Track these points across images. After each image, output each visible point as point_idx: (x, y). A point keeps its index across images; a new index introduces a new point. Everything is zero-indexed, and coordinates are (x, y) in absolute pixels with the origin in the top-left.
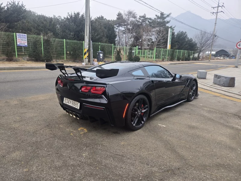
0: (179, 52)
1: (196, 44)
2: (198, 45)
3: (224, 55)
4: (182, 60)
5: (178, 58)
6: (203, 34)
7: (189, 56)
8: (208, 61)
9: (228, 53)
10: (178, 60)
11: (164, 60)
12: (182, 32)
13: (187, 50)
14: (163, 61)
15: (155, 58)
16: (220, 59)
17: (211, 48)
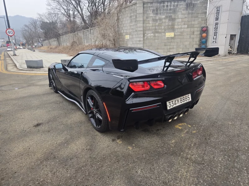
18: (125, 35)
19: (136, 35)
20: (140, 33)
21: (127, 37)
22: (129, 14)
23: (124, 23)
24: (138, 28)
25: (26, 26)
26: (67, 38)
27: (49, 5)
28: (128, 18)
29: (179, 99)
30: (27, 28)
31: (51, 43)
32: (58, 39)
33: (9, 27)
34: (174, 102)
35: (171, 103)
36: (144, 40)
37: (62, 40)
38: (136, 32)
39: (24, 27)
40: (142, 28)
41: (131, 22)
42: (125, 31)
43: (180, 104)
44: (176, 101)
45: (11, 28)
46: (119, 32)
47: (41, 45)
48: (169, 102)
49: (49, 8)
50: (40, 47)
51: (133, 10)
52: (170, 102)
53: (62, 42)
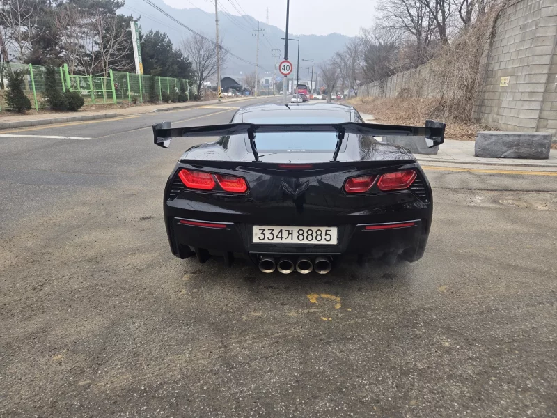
0: (164, 82)
1: (190, 63)
2: (194, 66)
3: (232, 88)
4: (174, 101)
5: (163, 96)
6: (200, 40)
7: (183, 90)
8: (217, 101)
9: (237, 83)
10: (166, 100)
11: (138, 102)
12: (157, 33)
13: (176, 77)
14: (135, 103)
15: (117, 97)
16: (228, 97)
17: (218, 73)
18: (500, 77)
19: (527, 76)
20: (540, 72)
21: (505, 81)
22: (522, 19)
23: (504, 43)
24: (536, 58)
25: (338, 55)
26: (399, 80)
27: (382, 9)
28: (517, 32)
29: (295, 229)
30: (338, 60)
31: (370, 90)
32: (382, 83)
33: (286, 57)
34: (275, 233)
35: (267, 233)
36: (546, 91)
37: (389, 85)
38: (529, 68)
39: (334, 57)
40: (549, 57)
41: (523, 41)
42: (503, 66)
43: (295, 241)
44: (284, 232)
45: (288, 60)
46: (490, 69)
47: (354, 94)
48: (263, 227)
49: (381, 14)
50: (352, 97)
51: (534, 8)
52: (264, 230)
53: (388, 88)
